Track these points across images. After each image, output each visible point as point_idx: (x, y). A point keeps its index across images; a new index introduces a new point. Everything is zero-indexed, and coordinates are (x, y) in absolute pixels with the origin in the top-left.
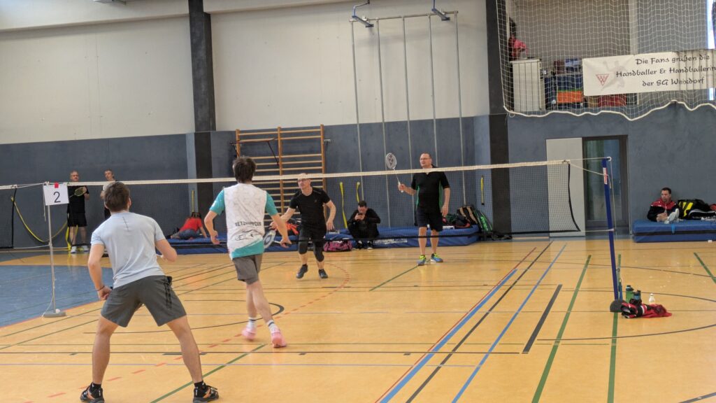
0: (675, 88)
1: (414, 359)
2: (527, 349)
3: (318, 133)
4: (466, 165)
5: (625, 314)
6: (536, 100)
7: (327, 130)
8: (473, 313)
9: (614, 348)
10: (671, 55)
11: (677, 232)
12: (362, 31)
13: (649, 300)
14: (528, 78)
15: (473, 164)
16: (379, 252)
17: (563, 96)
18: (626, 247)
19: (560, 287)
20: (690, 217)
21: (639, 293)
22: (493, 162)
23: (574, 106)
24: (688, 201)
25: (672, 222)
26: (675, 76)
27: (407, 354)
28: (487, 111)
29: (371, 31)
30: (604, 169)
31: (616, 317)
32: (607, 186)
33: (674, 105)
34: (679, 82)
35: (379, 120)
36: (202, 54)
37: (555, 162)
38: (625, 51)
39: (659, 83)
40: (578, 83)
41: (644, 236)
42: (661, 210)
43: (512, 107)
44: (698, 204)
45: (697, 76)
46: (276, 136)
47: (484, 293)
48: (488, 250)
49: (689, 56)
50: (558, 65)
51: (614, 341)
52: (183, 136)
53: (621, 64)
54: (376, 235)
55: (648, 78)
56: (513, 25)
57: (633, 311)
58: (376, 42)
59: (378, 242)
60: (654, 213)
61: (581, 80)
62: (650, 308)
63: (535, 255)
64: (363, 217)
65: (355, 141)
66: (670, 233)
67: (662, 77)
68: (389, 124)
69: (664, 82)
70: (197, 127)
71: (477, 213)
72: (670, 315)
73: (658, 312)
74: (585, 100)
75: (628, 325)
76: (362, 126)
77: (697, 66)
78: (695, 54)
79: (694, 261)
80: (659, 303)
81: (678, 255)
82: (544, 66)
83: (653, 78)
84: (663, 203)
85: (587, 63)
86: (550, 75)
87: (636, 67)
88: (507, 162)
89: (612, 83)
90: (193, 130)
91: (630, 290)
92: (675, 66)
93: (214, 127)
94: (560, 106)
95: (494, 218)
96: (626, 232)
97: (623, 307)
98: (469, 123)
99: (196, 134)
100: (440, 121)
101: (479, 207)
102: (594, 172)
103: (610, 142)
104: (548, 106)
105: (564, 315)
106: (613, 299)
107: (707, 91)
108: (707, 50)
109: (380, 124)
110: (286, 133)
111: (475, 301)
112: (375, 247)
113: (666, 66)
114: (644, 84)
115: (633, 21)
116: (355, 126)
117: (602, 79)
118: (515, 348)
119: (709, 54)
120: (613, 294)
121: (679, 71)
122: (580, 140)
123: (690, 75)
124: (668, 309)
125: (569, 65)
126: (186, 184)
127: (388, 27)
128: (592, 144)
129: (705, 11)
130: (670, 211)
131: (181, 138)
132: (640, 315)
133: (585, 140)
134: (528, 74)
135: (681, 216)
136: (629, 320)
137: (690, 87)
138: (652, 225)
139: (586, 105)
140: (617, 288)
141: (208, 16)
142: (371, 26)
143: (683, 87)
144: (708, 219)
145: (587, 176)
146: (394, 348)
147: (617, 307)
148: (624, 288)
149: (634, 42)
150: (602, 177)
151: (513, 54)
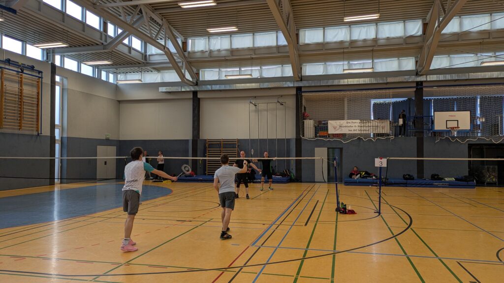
0: (359, 132)
1: (266, 226)
2: (306, 225)
3: (236, 141)
4: (287, 157)
5: (340, 212)
6: (312, 134)
7: (239, 140)
8: (288, 209)
9: (336, 225)
10: (358, 121)
11: (359, 183)
12: (252, 107)
13: (349, 208)
14: (309, 126)
15: (289, 157)
16: (255, 184)
17: (321, 133)
18: (342, 187)
19: (318, 201)
20: (364, 177)
21: (345, 205)
22: (296, 157)
23: (325, 137)
24: (363, 172)
25: (357, 179)
26: (359, 128)
27: (264, 224)
28: (295, 137)
29: (256, 107)
30: (335, 161)
31: (337, 214)
32: (335, 167)
33: (359, 138)
34: (361, 130)
35: (257, 138)
36: (196, 112)
37: (318, 158)
38: (343, 119)
39: (354, 130)
40: (326, 129)
41: (347, 183)
42: (354, 174)
43: (303, 136)
44: (366, 173)
45: (367, 129)
46: (221, 142)
47: (292, 202)
48: (293, 186)
49: (365, 122)
50: (320, 122)
51: (337, 223)
52: (188, 140)
53: (341, 123)
54: (255, 179)
55: (350, 128)
56: (305, 108)
57: (343, 211)
58: (257, 111)
59: (255, 181)
60: (351, 175)
61: (328, 128)
62: (349, 211)
63: (310, 188)
64: (250, 172)
65: (249, 145)
66: (357, 183)
67: (355, 128)
68: (260, 140)
69: (356, 130)
70: (193, 138)
71: (290, 172)
72: (356, 213)
73: (352, 212)
74: (329, 135)
75: (342, 217)
76: (251, 140)
77: (367, 125)
78: (367, 121)
79: (365, 193)
80: (353, 209)
81: (359, 191)
82: (315, 122)
83: (352, 129)
84: (354, 172)
85: (330, 122)
86: (317, 125)
87: (346, 125)
88: (301, 157)
89: (338, 130)
90: (192, 138)
91: (342, 204)
92: (360, 125)
93: (199, 138)
94: (320, 137)
95: (296, 174)
96: (341, 181)
97: (340, 210)
98: (288, 140)
99: (192, 140)
100: (278, 139)
101: (291, 170)
102: (331, 162)
103: (337, 149)
104: (316, 136)
105: (319, 212)
106: (336, 207)
107: (370, 134)
108: (371, 120)
109: (257, 139)
110: (225, 141)
111: (289, 205)
112: (254, 182)
113: (357, 125)
114: (349, 130)
115: (346, 109)
116: (249, 139)
117: (335, 128)
118: (302, 224)
119: (371, 121)
120: (336, 205)
121: (361, 127)
122: (327, 148)
123: (365, 128)
124: (355, 211)
125: (323, 122)
126: (188, 159)
127: (262, 105)
128: (330, 150)
129: (370, 107)
130: (357, 175)
131: (187, 141)
132: (346, 213)
133: (328, 148)
134: (309, 124)
135: (360, 177)
136: (342, 215)
137: (365, 132)
138: (350, 179)
139: (329, 137)
140: (338, 203)
141: (199, 99)
142: (256, 105)
143: (362, 132)
144: (370, 178)
145: (328, 163)
146: (259, 222)
147: (338, 210)
148: (340, 203)
149: (346, 116)
150: (334, 164)
151: (304, 117)
